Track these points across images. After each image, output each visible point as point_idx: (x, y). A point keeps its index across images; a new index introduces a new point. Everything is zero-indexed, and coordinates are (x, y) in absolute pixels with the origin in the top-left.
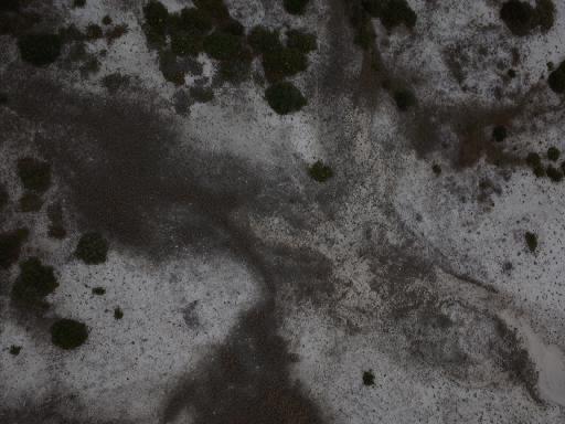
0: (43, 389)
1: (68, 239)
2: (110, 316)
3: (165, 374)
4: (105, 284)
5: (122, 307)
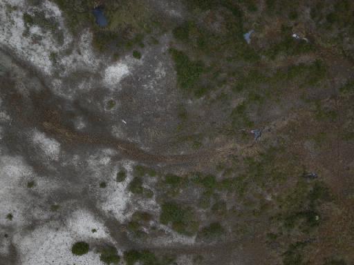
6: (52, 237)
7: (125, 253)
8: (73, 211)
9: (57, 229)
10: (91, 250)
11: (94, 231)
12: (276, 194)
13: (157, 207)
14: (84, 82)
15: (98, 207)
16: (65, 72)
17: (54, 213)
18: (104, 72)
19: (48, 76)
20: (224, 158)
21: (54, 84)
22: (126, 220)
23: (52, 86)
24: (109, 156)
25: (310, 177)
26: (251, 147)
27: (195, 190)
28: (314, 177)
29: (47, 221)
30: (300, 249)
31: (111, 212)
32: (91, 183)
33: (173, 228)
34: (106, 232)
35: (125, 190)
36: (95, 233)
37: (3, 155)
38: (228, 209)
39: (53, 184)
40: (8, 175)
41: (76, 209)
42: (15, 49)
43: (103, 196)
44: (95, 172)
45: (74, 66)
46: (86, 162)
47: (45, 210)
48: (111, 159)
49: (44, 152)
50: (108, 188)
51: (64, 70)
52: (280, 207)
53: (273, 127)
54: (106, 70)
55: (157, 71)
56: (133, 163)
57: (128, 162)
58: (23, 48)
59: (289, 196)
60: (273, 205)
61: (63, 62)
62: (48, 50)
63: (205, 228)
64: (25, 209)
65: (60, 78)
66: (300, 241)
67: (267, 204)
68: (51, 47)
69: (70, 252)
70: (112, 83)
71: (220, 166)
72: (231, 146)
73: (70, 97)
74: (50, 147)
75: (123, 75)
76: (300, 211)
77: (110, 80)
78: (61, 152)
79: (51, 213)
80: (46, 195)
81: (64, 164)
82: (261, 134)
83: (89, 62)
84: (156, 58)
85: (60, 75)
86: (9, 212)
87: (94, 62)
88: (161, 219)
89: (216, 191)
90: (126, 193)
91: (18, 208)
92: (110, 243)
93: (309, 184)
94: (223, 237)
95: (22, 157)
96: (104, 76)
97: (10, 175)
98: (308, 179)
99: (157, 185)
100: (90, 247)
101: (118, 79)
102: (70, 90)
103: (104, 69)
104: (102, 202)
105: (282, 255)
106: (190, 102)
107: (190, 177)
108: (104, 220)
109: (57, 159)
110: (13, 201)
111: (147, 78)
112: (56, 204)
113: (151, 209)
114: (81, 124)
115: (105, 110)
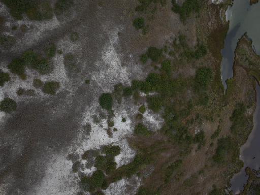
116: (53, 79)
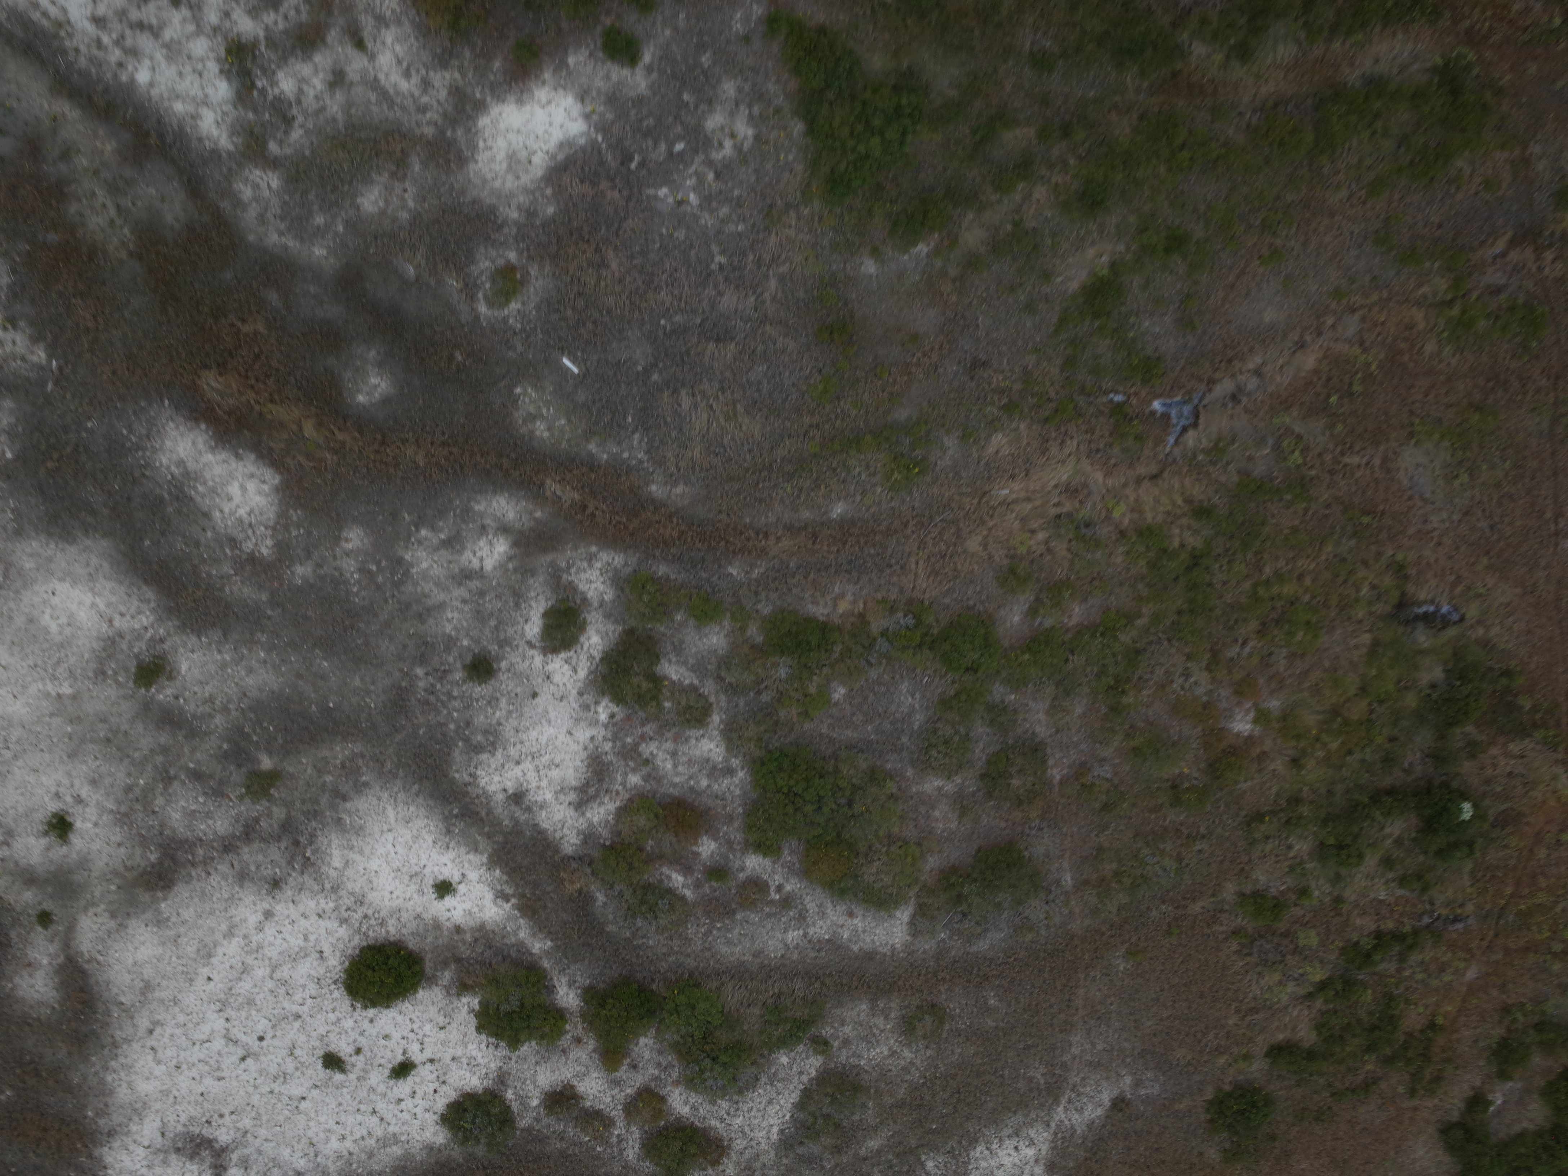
0: (337, 862)
1: (535, 1103)
2: (344, 1048)
3: (151, 1032)
4: (403, 1087)
5: (338, 1077)
6: (253, 919)
7: (590, 994)
8: (345, 798)
9: (276, 884)
10: (432, 981)
11: (444, 888)
12: (1274, 704)
13: (730, 771)
14: (384, 178)
15: (461, 776)
16: (296, 134)
17: (257, 809)
18: (472, 134)
19: (215, 153)
20: (1033, 532)
21: (247, 193)
22: (588, 837)
23: (238, 203)
24: (504, 529)
25: (1427, 618)
26: (1154, 477)
27: (904, 687)
28: (1446, 623)
29: (228, 846)
30: (1389, 966)
31: (517, 797)
32: (422, 660)
33: (806, 873)
34: (502, 896)
35: (580, 694)
36: (449, 901)
37: (19, 533)
38: (1056, 774)
39: (250, 670)
40: (46, 630)
41: (360, 788)
42: (63, 24)
43: (480, 720)
44: (442, 606)
45: (335, 105)
46: (400, 561)
47: (218, 793)
48: (515, 544)
49: (207, 515)
50: (505, 682)
51: (289, 121)
52: (1295, 762)
53: (1252, 383)
54: (484, 121)
55: (714, 121)
56: (618, 560)
57: (591, 558)
58: (99, 21)
59: (1335, 712)
60: (1263, 756)
61: (286, 85)
62: (216, 30)
63: (954, 870)
64: (128, 789)
65: (273, 164)
66: (1390, 925)
67: (1233, 751)
68: (227, 15)
69: (339, 993)
70: (510, 183)
71: (1012, 571)
72: (1064, 474)
73: (319, 251)
74: (234, 489)
75: (561, 145)
76: (1387, 782)
77: (500, 166)
78: (282, 515)
79: (249, 809)
80: (219, 720)
81: (302, 571)
82: (1197, 417)
83: (404, 85)
84: (706, 59)
85: (273, 147)
86: (53, 807)
87: (426, 84)
88: (749, 827)
89: (999, 692)
90: (586, 707)
91: (94, 783)
92: (520, 946)
93: (1422, 652)
94: (1035, 909)
95: (105, 544)
96: (474, 148)
97: (54, 628)
98: (1420, 626)
99: (725, 662)
100: (428, 966)
101: (540, 163)
102: (319, 220)
103: (473, 119)
104: (478, 749)
105: (1310, 996)
106: (870, 267)
107: (876, 625)
108: (489, 836)
109: (266, 550)
110: (72, 755)
111: (670, 154)
112: (266, 763)
113: (704, 783)
114: (373, 381)
115: (483, 309)
116: (713, 1123)
